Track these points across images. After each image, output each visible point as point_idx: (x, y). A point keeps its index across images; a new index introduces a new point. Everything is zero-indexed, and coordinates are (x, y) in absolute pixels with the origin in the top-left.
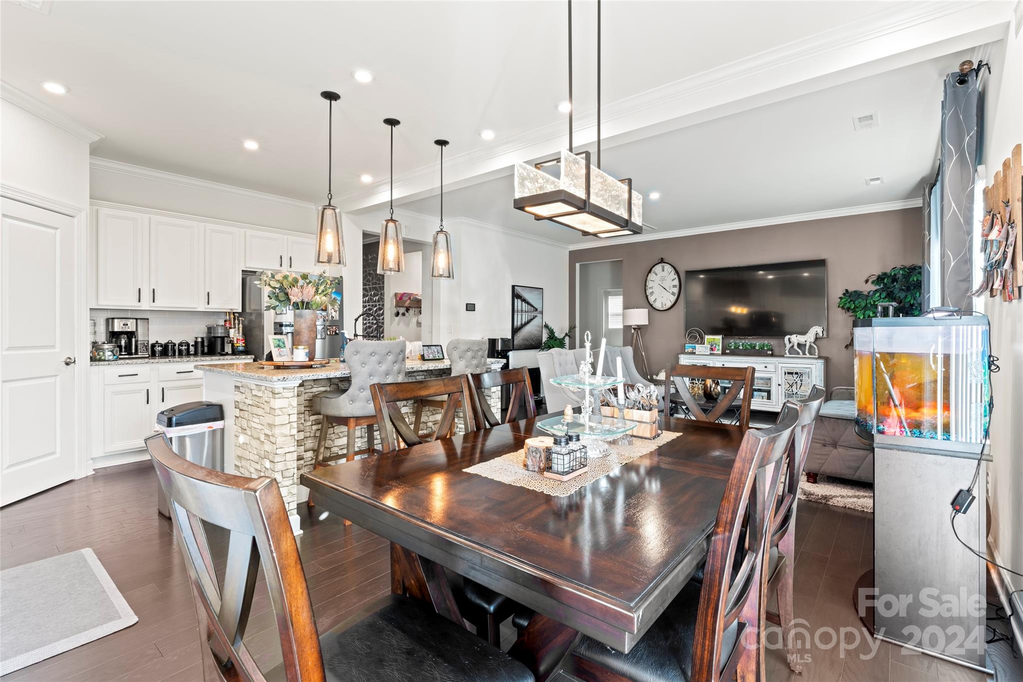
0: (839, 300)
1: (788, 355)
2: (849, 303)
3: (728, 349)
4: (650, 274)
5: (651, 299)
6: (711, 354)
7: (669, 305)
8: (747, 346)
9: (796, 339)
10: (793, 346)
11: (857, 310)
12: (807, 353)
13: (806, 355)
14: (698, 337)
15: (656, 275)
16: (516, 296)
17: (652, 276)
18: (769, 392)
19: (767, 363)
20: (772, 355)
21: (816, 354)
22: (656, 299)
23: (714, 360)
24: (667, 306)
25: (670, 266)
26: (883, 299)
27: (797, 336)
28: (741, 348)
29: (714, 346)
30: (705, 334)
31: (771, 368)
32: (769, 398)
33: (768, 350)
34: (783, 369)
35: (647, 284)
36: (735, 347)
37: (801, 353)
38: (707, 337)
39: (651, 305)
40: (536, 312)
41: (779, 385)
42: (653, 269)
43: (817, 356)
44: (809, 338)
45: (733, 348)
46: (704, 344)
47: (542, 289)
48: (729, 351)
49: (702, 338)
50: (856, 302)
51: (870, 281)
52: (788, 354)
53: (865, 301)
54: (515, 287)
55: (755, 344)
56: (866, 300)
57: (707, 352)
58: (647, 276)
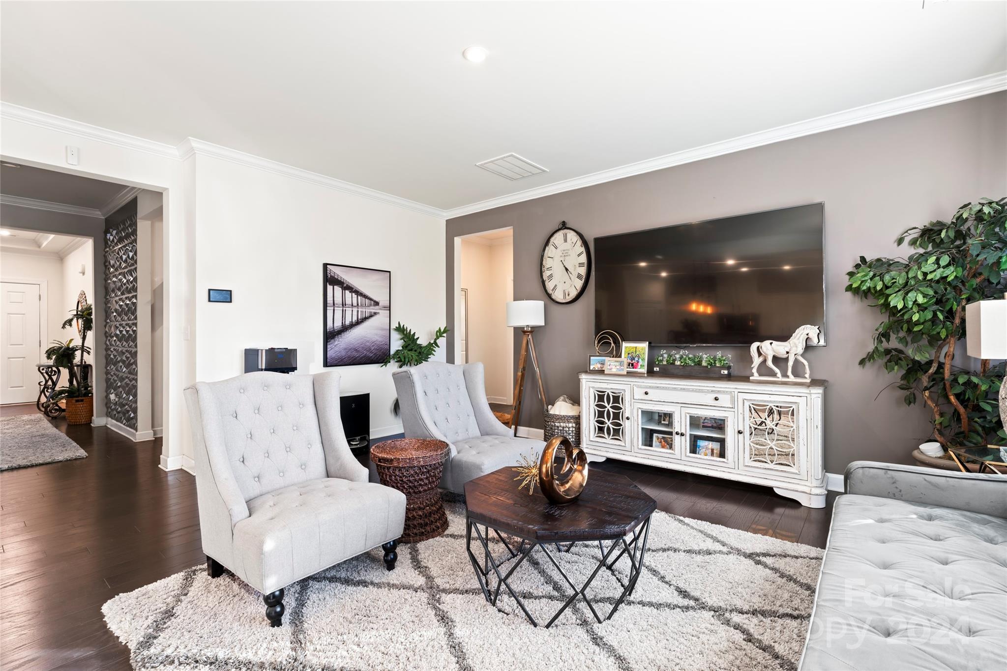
0: (848, 277)
1: (756, 377)
2: (871, 279)
3: (658, 366)
4: (547, 248)
5: (550, 286)
6: (629, 374)
7: (574, 293)
8: (688, 361)
9: (770, 348)
10: (765, 361)
11: (888, 292)
12: (789, 373)
13: (788, 377)
14: (613, 344)
15: (556, 248)
16: (330, 280)
17: (550, 251)
18: (722, 442)
19: (719, 391)
20: (729, 378)
21: (807, 376)
22: (556, 286)
23: (632, 384)
24: (571, 295)
25: (575, 234)
26: (944, 267)
27: (771, 343)
28: (678, 363)
29: (636, 359)
30: (623, 340)
31: (725, 400)
32: (722, 455)
33: (723, 367)
34: (747, 404)
35: (544, 263)
36: (667, 361)
37: (779, 375)
38: (625, 345)
39: (549, 296)
40: (377, 307)
41: (740, 432)
42: (552, 240)
43: (808, 381)
44: (794, 346)
45: (665, 363)
46: (620, 357)
47: (390, 272)
48: (658, 369)
49: (618, 347)
50: (887, 278)
51: (907, 240)
52: (756, 374)
53: (904, 274)
54: (328, 266)
55: (701, 357)
56: (907, 273)
57: (623, 370)
58: (544, 250)
